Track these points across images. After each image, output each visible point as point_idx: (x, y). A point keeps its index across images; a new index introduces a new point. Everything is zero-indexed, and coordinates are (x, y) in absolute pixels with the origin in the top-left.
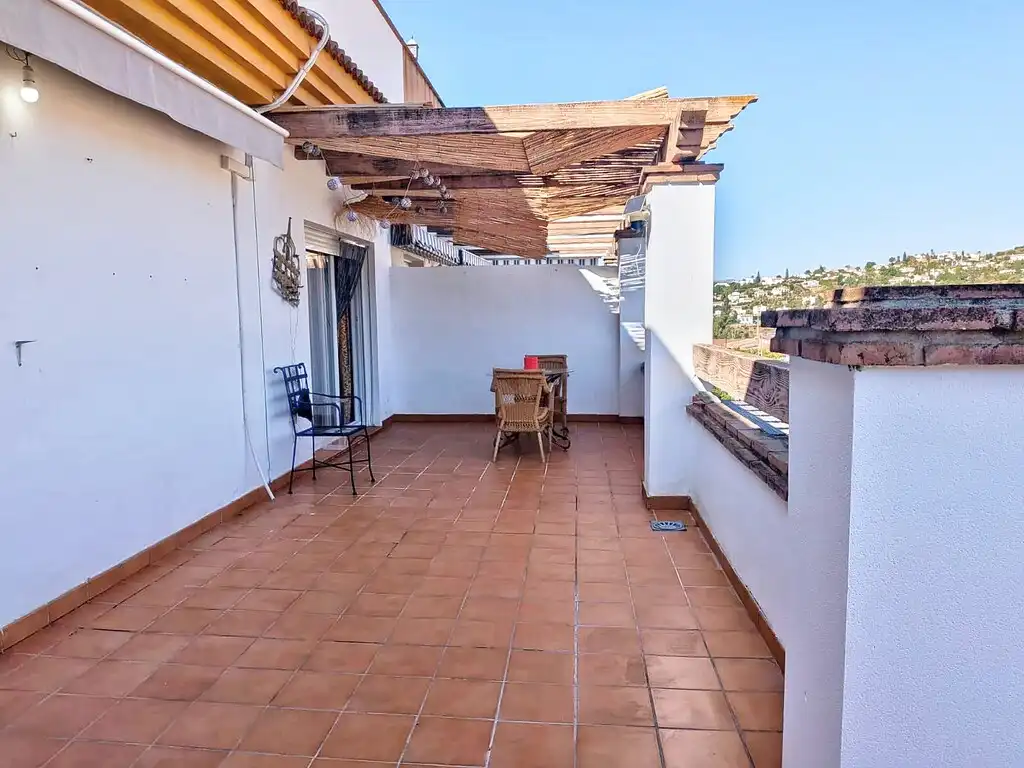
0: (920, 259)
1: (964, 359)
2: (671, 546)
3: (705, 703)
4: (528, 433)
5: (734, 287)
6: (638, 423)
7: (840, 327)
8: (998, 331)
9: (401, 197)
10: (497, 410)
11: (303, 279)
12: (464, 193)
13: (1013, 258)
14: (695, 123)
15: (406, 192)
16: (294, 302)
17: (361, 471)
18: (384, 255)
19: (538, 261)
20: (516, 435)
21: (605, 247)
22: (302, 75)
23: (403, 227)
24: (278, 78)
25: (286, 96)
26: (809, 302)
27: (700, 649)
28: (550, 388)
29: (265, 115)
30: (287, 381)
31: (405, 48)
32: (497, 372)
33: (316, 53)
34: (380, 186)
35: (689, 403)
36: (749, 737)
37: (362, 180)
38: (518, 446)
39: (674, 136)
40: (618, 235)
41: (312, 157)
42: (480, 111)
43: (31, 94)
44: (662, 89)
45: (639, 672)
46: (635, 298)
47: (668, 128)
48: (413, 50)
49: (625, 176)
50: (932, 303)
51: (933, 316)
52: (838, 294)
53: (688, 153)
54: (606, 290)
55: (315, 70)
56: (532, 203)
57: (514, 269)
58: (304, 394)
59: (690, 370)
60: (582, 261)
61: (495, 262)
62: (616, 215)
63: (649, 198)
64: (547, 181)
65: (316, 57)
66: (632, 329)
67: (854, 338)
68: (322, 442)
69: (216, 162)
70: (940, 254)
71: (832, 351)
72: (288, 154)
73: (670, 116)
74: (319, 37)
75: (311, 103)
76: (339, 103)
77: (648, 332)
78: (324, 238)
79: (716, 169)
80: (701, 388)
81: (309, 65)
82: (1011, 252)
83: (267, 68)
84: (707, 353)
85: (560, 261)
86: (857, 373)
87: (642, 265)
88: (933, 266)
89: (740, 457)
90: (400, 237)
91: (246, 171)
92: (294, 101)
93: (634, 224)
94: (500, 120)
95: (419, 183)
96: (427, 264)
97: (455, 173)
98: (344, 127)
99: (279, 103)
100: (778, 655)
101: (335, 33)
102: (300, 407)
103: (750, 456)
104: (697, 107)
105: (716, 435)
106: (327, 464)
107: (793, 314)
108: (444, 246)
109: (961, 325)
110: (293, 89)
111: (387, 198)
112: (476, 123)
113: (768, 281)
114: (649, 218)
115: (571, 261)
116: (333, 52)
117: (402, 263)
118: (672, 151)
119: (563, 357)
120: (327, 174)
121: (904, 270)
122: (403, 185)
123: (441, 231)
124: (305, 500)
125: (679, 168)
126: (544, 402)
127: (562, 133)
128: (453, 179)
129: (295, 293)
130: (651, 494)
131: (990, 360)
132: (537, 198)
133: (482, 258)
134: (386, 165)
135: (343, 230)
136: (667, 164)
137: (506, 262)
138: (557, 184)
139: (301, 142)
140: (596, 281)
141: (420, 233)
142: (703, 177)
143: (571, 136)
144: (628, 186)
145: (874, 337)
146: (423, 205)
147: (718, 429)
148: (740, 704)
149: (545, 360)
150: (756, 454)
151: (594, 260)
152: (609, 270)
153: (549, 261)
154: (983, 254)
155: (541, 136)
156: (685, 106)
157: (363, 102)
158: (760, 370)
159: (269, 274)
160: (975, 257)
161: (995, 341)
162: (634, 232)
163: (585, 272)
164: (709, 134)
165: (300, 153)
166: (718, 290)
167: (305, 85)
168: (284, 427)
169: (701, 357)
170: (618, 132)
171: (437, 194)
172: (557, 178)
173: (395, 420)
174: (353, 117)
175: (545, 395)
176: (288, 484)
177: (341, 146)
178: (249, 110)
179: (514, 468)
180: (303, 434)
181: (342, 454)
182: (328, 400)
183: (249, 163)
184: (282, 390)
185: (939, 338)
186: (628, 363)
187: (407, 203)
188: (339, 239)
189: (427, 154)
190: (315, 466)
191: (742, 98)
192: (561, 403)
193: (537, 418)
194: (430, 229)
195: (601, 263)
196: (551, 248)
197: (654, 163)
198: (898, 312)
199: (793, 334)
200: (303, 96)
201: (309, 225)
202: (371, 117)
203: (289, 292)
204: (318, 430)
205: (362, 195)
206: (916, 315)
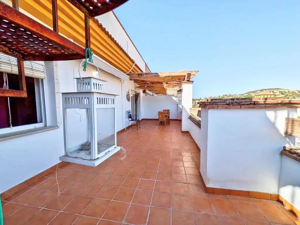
0: (228, 95)
1: (223, 108)
2: (185, 138)
3: (190, 158)
4: (163, 121)
5: (197, 100)
6: (181, 120)
7: (206, 104)
8: (227, 104)
9: (145, 86)
10: (159, 118)
11: (130, 98)
12: (154, 85)
13: (244, 95)
14: (189, 75)
15: (146, 85)
16: (129, 101)
17: (139, 126)
18: (142, 94)
19: (165, 95)
20: (162, 122)
21: (175, 93)
22: (132, 69)
23: (145, 90)
24: (128, 69)
25: (129, 72)
26: (204, 101)
27: (189, 152)
28: (167, 114)
29: (126, 74)
30: (128, 113)
31: (145, 63)
32: (159, 112)
33: (134, 65)
34: (142, 84)
35: (189, 117)
36: (196, 163)
37: (139, 83)
38: (162, 123)
39: (186, 77)
40: (178, 91)
41: (133, 80)
42: (157, 73)
43: (97, 72)
44: (184, 70)
45: (180, 154)
46: (180, 101)
47: (185, 75)
48: (146, 64)
49: (179, 82)
50: (219, 101)
51: (218, 102)
52: (207, 100)
53: (188, 79)
54: (176, 100)
55: (133, 68)
56: (164, 86)
57: (161, 96)
58: (130, 115)
59: (189, 112)
60: (172, 95)
61: (158, 95)
62: (178, 88)
63: (182, 86)
64: (167, 83)
65: (134, 66)
66: (180, 106)
67: (208, 105)
68: (133, 122)
69: (120, 81)
70: (231, 94)
71: (205, 107)
72: (129, 79)
73: (186, 74)
74: (134, 63)
75: (133, 72)
76: (136, 73)
77: (182, 106)
78: (133, 92)
79: (193, 82)
80: (190, 114)
81: (132, 67)
82: (244, 94)
83: (127, 68)
84: (191, 109)
85: (168, 95)
86: (209, 110)
87: (181, 96)
88: (230, 96)
89: (196, 124)
90: (144, 92)
91: (123, 82)
92: (130, 72)
93: (180, 90)
94: (160, 75)
95: (148, 84)
96: (148, 96)
97: (153, 82)
98: (137, 76)
99: (128, 73)
100: (200, 150)
101: (136, 62)
102: (130, 117)
103: (197, 124)
104: (190, 73)
105: (192, 121)
106: (134, 125)
107: (201, 102)
108: (151, 93)
109: (222, 103)
110: (130, 70)
111: (143, 86)
112: (157, 75)
113: (202, 99)
114: (182, 89)
115: (170, 95)
116: (136, 65)
117: (144, 95)
118: (186, 79)
119: (169, 110)
120: (134, 82)
121: (225, 97)
122: (145, 84)
123: (150, 91)
124: (130, 131)
125: (187, 82)
126: (166, 117)
127: (169, 76)
128: (152, 83)
129: (129, 100)
130: (182, 131)
131: (226, 108)
132: (165, 85)
133: (156, 95)
134: (143, 81)
135: (136, 91)
136: (185, 81)
137: (160, 95)
138: (168, 84)
139: (131, 78)
140: (174, 99)
141: (147, 91)
142: (191, 83)
143: (170, 77)
144: (180, 84)
145: (211, 105)
146: (148, 87)
147: (193, 120)
148: (195, 158)
149: (166, 110)
150: (198, 123)
151: (174, 95)
152: (177, 97)
153: (167, 95)
154: (239, 94)
155: (166, 77)
156: (188, 73)
157: (140, 72)
158: (199, 111)
159: (126, 97)
160: (237, 95)
161: (227, 106)
162: (180, 91)
163: (173, 97)
164: (191, 76)
165: (131, 79)
166: (193, 100)
167: (132, 70)
168: (127, 120)
169: (190, 110)
170: (178, 76)
171: (150, 85)
172: (168, 83)
173: (143, 119)
174: (139, 74)
175: (166, 116)
176: (128, 128)
177: (136, 79)
178: (124, 74)
179: (161, 127)
180: (130, 121)
181: (136, 124)
182: (133, 116)
183: (124, 81)
184: (127, 114)
185: (219, 105)
186: (179, 111)
187: (146, 87)
188: (135, 92)
189: (149, 80)
190: (131, 126)
191: (196, 71)
192: (169, 117)
193: (165, 119)
194: (148, 90)
195: (175, 96)
196: (167, 93)
197: (183, 81)
198: (214, 102)
199: (201, 105)
200: (131, 72)
201: (131, 90)
202: (141, 74)
203: (128, 100)
204: (132, 120)
205: (139, 85)
206: (216, 102)
